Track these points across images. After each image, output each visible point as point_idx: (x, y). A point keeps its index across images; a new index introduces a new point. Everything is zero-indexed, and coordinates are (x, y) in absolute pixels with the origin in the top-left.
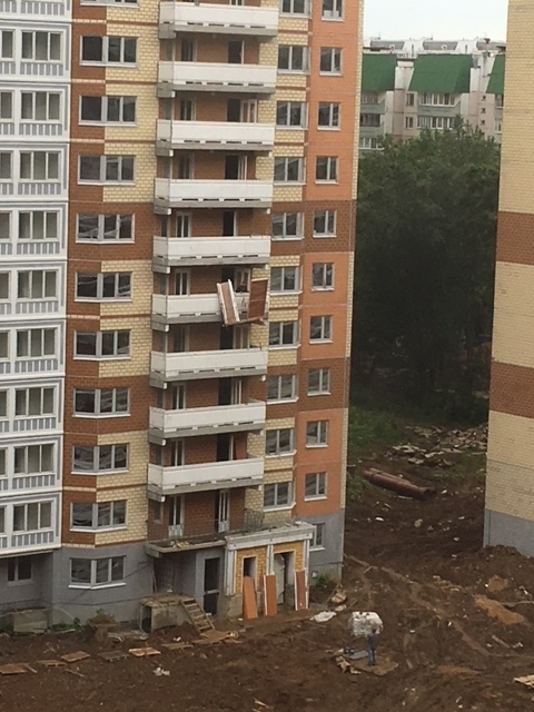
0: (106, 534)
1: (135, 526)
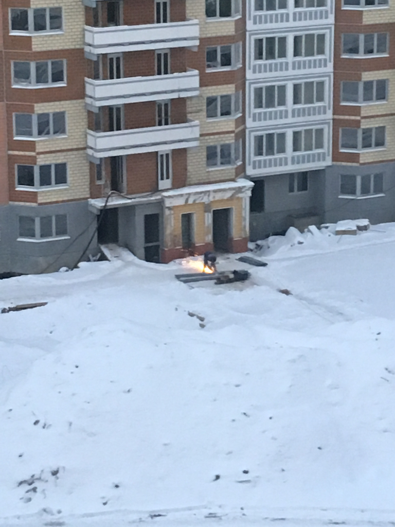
0: (368, 155)
1: (392, 147)
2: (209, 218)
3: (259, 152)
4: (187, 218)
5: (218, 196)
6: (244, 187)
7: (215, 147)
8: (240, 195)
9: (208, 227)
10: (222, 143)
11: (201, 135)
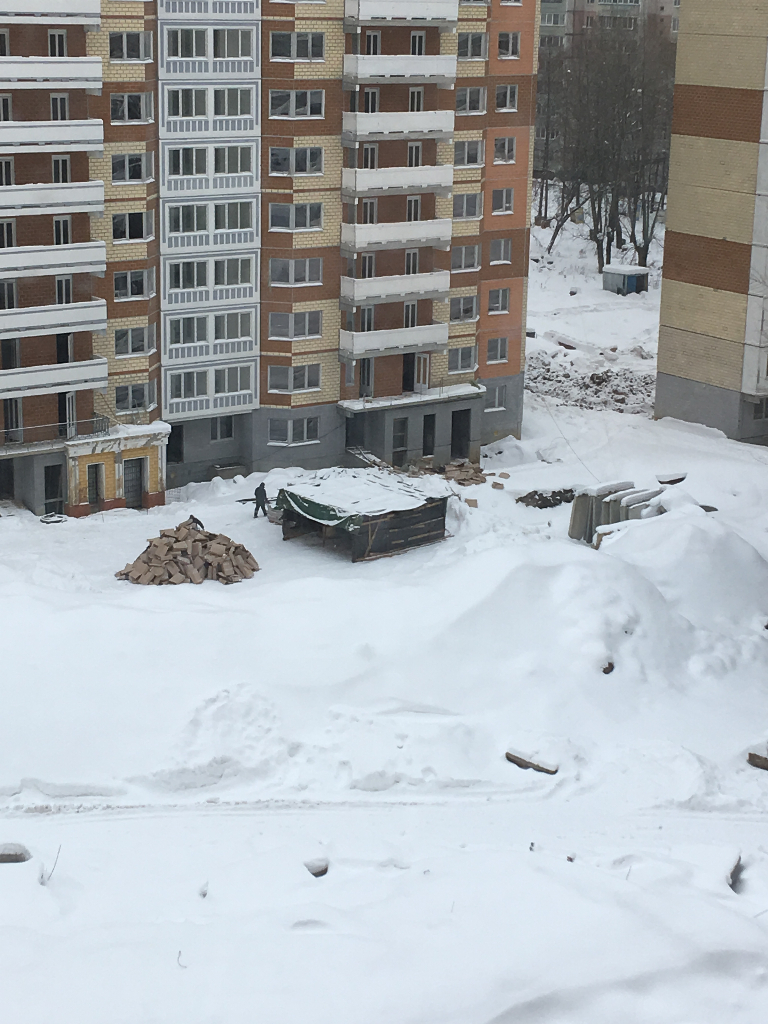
0: (300, 396)
1: (327, 388)
2: (120, 469)
3: (176, 393)
4: (95, 470)
5: (130, 445)
6: (159, 434)
7: (126, 388)
8: (155, 443)
9: (119, 480)
10: (134, 383)
11: (109, 375)
